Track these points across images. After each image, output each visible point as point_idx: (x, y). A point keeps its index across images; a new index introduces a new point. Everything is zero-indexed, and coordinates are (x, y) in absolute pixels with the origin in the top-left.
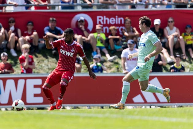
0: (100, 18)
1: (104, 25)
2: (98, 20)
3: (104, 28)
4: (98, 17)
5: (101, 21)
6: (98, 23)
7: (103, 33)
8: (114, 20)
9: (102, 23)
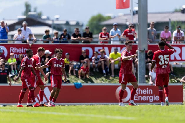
0: (12, 49)
1: (15, 53)
2: (11, 50)
3: (15, 55)
4: (11, 48)
5: (13, 50)
6: (11, 52)
7: (14, 58)
8: (21, 50)
9: (13, 52)
